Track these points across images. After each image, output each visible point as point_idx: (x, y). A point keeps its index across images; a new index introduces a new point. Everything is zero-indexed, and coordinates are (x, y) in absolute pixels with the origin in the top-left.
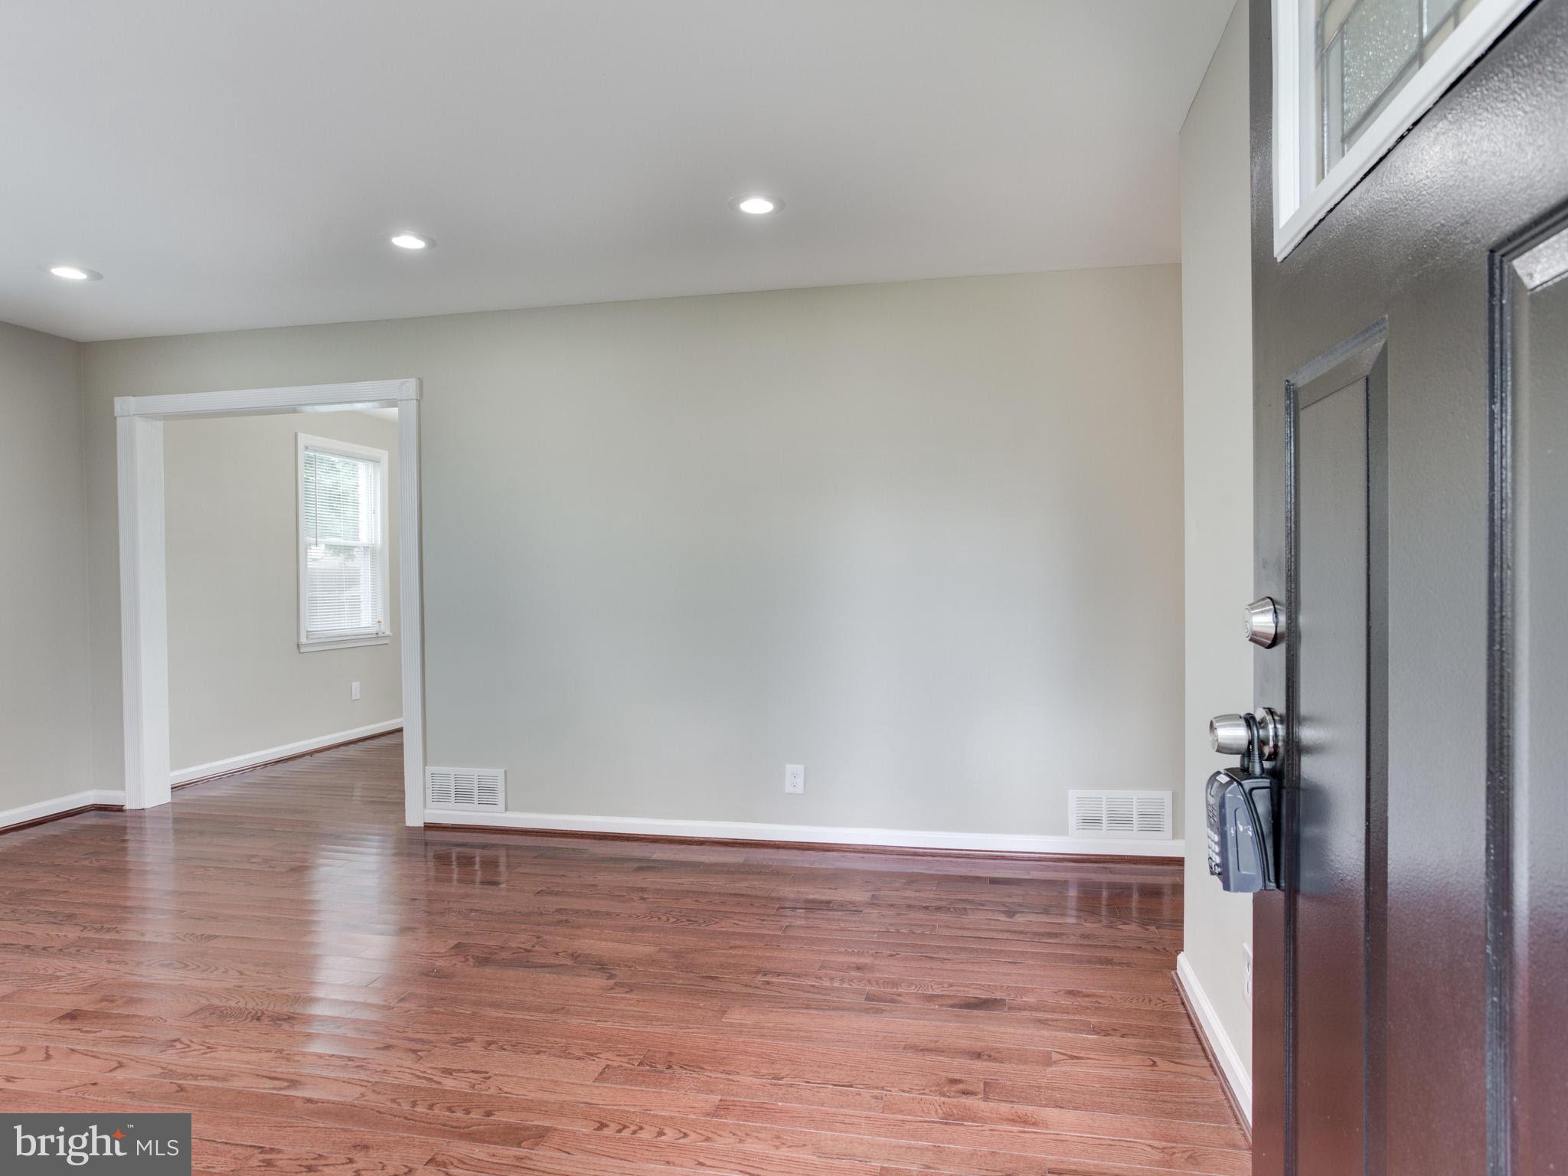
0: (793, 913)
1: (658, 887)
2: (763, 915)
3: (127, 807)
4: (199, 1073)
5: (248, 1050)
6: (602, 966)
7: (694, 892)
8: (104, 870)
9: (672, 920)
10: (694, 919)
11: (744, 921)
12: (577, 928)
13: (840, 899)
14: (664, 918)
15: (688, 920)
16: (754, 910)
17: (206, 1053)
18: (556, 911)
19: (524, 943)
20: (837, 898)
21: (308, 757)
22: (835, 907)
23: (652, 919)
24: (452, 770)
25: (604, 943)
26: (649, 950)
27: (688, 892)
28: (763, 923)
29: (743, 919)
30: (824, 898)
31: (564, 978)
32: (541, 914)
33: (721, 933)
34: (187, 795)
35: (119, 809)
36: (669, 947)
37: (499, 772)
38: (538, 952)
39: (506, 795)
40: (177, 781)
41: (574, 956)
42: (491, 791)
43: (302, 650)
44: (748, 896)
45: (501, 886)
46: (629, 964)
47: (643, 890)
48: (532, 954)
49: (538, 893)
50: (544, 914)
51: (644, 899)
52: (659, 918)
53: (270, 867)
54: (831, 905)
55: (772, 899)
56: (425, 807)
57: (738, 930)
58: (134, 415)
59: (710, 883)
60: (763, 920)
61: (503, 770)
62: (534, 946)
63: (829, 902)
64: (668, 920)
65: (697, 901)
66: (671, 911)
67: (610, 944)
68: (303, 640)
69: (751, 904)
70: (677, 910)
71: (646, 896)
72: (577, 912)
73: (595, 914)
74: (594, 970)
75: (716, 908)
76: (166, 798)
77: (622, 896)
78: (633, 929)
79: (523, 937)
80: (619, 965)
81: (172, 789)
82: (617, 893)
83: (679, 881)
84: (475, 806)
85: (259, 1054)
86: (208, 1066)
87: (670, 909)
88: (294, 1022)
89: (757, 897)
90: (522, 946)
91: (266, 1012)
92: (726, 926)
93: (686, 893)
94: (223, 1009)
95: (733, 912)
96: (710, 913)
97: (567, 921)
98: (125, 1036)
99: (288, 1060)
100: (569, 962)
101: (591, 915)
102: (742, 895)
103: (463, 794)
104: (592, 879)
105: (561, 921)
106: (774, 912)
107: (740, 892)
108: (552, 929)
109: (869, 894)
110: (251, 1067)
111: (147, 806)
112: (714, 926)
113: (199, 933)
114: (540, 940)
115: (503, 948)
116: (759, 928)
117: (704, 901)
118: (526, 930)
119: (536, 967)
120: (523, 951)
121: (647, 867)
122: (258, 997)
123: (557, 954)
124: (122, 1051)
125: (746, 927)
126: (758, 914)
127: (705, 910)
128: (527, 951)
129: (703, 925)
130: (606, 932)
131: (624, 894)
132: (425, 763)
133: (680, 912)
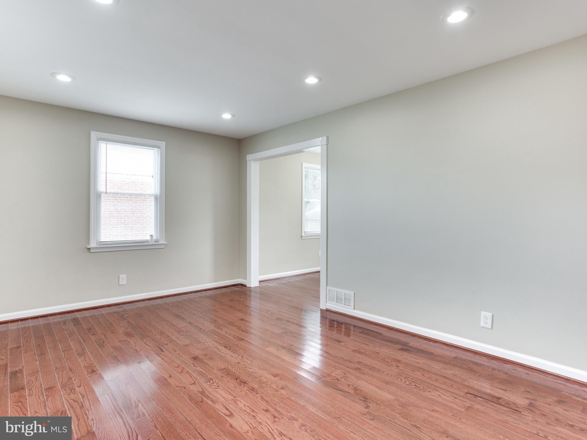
0: (475, 399)
1: (407, 361)
2: (457, 394)
3: (247, 286)
4: (210, 396)
5: (227, 392)
6: (365, 399)
7: (423, 370)
8: (231, 307)
9: (407, 383)
10: (418, 385)
11: (445, 395)
12: (363, 374)
13: (508, 399)
14: (404, 380)
15: (415, 385)
16: (452, 390)
17: (216, 388)
18: (357, 362)
19: (338, 375)
20: (505, 398)
21: (303, 276)
22: (503, 403)
23: (398, 379)
24: (336, 289)
25: (371, 386)
26: (390, 397)
27: (420, 368)
28: (456, 400)
29: (445, 394)
30: (497, 395)
31: (347, 399)
32: (351, 362)
33: (430, 399)
34: (264, 284)
35: (245, 286)
36: (400, 399)
37: (352, 293)
38: (342, 382)
39: (354, 302)
40: (261, 279)
41: (356, 389)
42: (349, 300)
43: (303, 238)
44: (451, 380)
45: (341, 343)
46: (378, 402)
47: (399, 361)
48: (339, 382)
49: (354, 351)
50: (352, 362)
51: (397, 366)
52: (401, 380)
53: (272, 316)
54: (500, 401)
55: (465, 386)
56: (326, 302)
57: (440, 400)
58: (251, 160)
59: (433, 366)
60: (456, 398)
61: (354, 292)
62: (341, 378)
63: (499, 398)
64: (405, 382)
65: (423, 375)
66: (408, 377)
67: (374, 388)
68: (303, 235)
69: (452, 386)
70: (412, 378)
71: (399, 365)
72: (366, 365)
73: (372, 368)
74: (361, 400)
75: (431, 382)
76: (257, 284)
77: (389, 362)
78: (387, 383)
79: (339, 372)
80: (373, 402)
81: (259, 282)
82: (386, 360)
83: (418, 361)
84: (343, 305)
85: (229, 395)
86: (214, 395)
87: (408, 376)
88: (245, 385)
89: (456, 382)
90: (337, 377)
91: (240, 377)
92: (433, 395)
93: (419, 369)
94: (230, 371)
95: (440, 388)
96: (428, 384)
97: (360, 369)
98: (201, 372)
99: (235, 402)
100: (352, 392)
101: (371, 368)
102: (448, 378)
103: (338, 300)
104: (379, 349)
105: (357, 368)
106: (462, 394)
107: (447, 376)
108: (352, 371)
109: (527, 402)
110: (224, 400)
111: (252, 286)
112: (428, 393)
113: (240, 337)
114: (345, 375)
115: (329, 375)
116: (452, 402)
117: (427, 376)
118: (341, 369)
119: (337, 390)
120: (336, 379)
121: (406, 349)
122: (241, 369)
123: (349, 385)
124: (198, 377)
125: (445, 399)
126: (453, 393)
127: (426, 382)
128: (338, 380)
129: (422, 391)
130: (374, 380)
131: (390, 361)
132: (327, 286)
133: (413, 379)
